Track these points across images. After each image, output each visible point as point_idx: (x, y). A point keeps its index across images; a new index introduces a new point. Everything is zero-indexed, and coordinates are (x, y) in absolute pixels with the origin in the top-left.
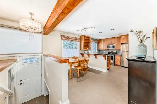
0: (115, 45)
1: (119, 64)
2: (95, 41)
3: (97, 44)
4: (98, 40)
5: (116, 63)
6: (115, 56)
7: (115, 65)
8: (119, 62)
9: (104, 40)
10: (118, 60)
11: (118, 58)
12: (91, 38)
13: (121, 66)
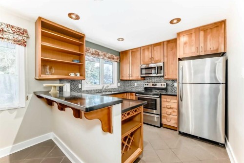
0: (161, 64)
1: (172, 123)
2: (108, 55)
3: (116, 64)
4: (120, 53)
5: (164, 121)
6: (160, 97)
7: (161, 125)
8: (174, 116)
9: (134, 51)
10: (170, 111)
11: (169, 105)
12: (86, 39)
13: (180, 133)
